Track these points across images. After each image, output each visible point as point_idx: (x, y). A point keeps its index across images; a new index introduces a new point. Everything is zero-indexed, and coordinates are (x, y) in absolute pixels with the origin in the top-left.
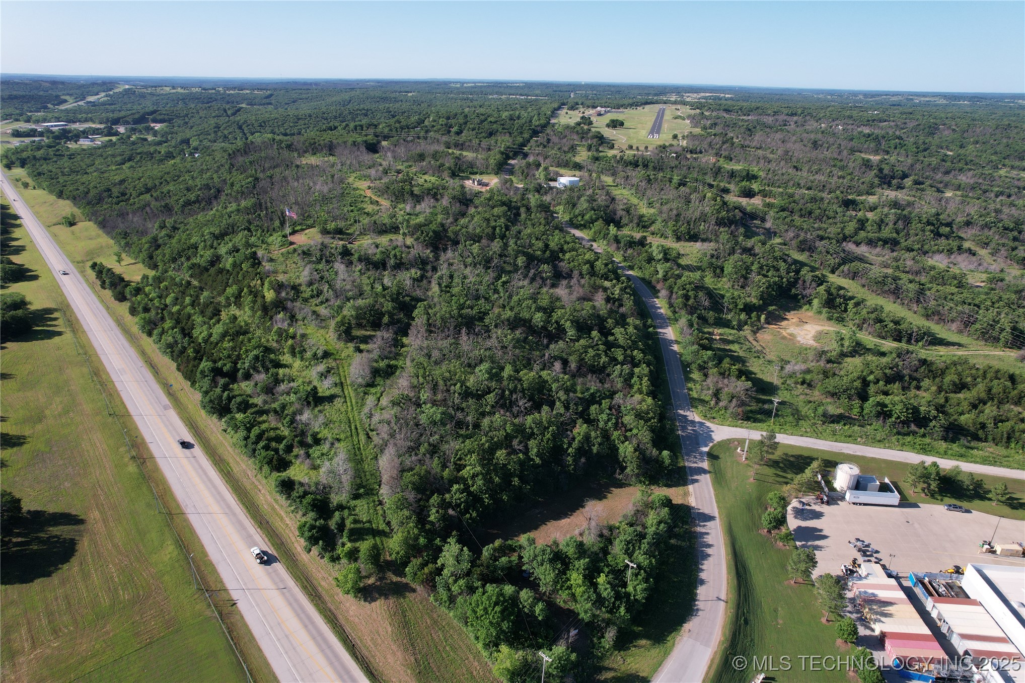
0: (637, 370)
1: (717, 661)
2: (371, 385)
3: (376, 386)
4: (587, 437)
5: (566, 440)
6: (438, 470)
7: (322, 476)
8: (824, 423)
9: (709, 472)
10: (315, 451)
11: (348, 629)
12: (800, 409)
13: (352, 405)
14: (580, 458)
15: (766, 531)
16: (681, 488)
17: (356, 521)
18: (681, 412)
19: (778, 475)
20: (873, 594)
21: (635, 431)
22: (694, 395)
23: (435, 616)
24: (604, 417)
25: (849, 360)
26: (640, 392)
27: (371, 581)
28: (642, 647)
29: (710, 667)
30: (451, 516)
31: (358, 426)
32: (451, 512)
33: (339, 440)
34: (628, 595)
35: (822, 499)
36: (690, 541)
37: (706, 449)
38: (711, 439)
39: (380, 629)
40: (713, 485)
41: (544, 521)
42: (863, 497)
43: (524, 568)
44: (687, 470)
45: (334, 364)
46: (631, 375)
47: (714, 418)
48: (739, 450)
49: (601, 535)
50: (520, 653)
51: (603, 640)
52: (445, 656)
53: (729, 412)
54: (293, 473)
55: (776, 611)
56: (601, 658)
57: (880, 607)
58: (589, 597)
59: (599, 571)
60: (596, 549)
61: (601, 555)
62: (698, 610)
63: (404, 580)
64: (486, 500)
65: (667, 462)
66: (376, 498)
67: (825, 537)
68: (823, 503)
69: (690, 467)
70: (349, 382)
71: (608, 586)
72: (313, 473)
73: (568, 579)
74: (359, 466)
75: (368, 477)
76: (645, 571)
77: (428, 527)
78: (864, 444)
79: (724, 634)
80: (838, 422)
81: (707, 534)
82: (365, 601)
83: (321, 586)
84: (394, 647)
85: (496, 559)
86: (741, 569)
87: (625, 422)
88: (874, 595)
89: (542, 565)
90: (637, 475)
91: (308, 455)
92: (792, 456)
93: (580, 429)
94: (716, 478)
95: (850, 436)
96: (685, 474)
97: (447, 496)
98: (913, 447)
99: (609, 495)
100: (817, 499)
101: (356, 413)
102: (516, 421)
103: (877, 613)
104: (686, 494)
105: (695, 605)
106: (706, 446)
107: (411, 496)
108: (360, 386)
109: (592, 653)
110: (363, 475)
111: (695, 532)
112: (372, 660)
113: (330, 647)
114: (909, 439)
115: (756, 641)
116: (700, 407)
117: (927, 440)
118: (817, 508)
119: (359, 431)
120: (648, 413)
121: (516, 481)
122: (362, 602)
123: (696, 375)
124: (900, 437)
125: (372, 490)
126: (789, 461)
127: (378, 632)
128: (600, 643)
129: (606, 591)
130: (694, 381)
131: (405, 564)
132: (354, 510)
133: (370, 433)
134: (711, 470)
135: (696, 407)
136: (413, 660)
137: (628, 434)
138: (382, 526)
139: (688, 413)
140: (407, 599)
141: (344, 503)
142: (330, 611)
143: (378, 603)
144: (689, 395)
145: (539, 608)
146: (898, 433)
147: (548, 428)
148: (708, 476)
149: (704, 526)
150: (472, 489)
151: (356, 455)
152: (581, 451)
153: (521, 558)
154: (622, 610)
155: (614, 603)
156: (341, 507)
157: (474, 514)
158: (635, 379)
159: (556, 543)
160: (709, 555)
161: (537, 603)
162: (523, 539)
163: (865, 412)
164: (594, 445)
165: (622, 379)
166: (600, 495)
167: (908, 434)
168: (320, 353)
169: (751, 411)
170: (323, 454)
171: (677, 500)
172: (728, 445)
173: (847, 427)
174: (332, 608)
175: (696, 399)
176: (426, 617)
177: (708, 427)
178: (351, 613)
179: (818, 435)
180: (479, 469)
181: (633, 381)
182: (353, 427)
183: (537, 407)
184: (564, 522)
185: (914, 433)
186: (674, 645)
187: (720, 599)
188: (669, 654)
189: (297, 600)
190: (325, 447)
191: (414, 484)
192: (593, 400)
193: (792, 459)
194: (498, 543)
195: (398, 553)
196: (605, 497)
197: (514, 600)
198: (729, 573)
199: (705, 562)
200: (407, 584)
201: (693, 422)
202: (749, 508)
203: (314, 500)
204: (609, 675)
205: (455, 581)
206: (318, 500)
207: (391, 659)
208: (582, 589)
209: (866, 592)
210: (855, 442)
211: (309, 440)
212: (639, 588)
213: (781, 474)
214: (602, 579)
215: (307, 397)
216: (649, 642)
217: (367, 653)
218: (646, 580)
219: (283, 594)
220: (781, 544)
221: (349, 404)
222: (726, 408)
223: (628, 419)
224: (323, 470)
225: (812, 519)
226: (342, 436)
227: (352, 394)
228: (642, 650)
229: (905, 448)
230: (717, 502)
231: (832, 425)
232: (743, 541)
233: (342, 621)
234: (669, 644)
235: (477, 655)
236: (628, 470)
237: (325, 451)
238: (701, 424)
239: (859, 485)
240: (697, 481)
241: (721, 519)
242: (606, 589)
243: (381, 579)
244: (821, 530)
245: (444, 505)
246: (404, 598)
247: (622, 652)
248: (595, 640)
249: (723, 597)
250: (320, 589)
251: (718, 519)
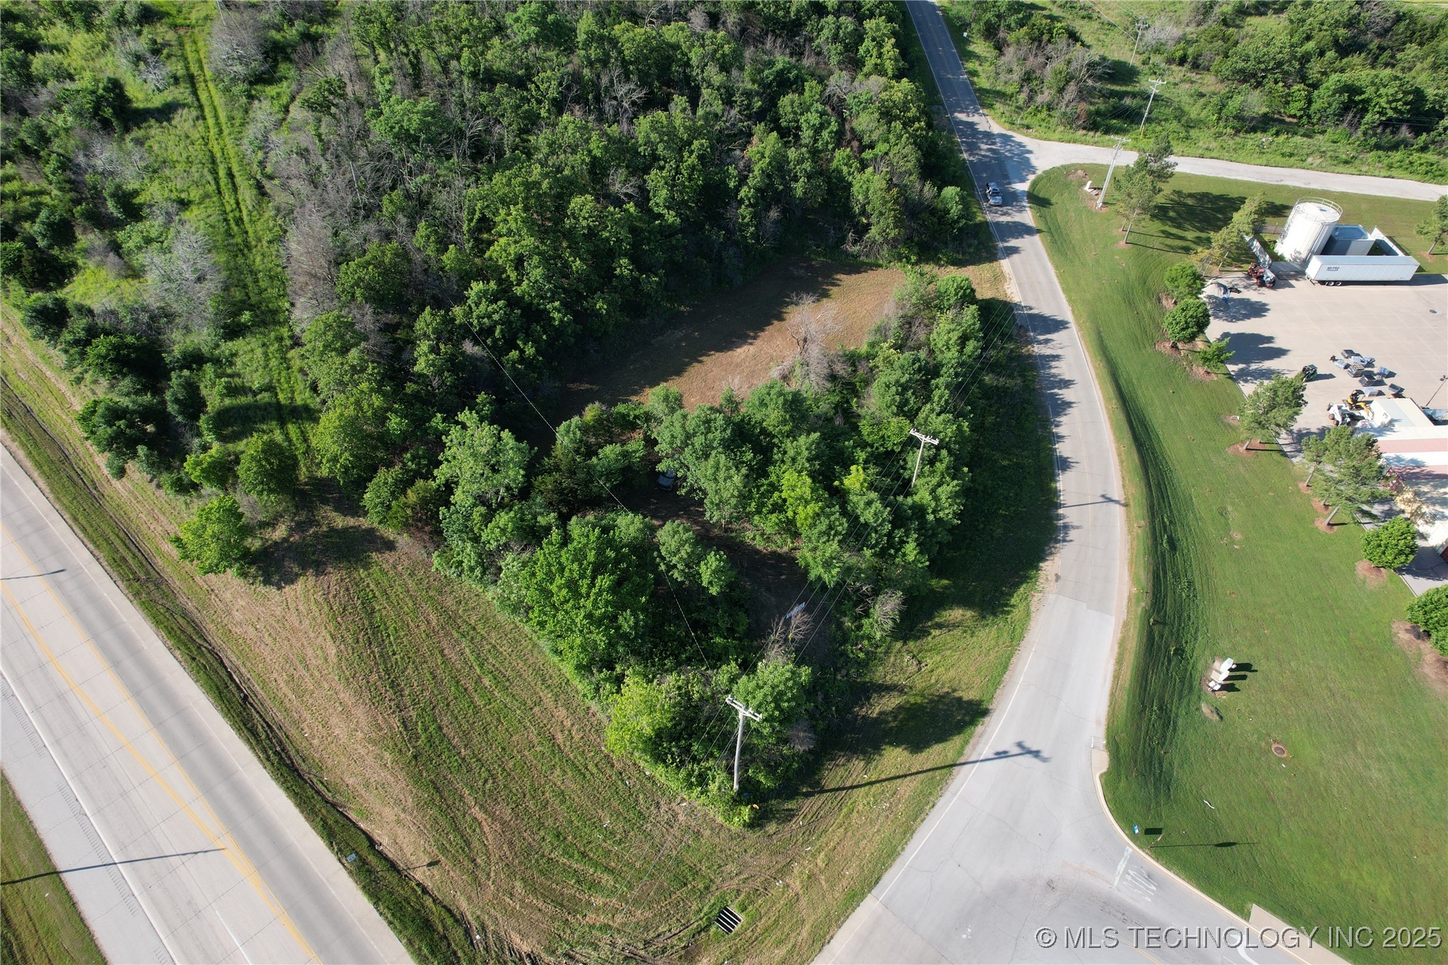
0: (869, 24)
1: (1133, 644)
2: (264, 78)
3: (280, 80)
4: (779, 167)
5: (732, 170)
6: (431, 251)
7: (151, 291)
8: (1238, 131)
9: (1039, 231)
10: (130, 236)
11: (231, 657)
12: (1186, 109)
13: (218, 124)
14: (768, 209)
15: (1168, 345)
16: (986, 266)
17: (232, 391)
18: (962, 116)
19: (1168, 235)
20: (1413, 461)
21: (881, 148)
22: (983, 82)
23: (450, 602)
24: (814, 118)
25: (1254, 20)
26: (879, 70)
27: (280, 533)
28: (956, 626)
29: (1120, 661)
30: (473, 359)
31: (235, 169)
32: (469, 347)
33: (184, 204)
34: (920, 510)
35: (1260, 278)
36: (1023, 376)
37: (1022, 187)
38: (1027, 166)
39: (310, 652)
40: (1051, 257)
41: (695, 354)
42: (1347, 266)
43: (661, 467)
44: (993, 230)
45: (171, 36)
46: (859, 37)
47: (1028, 127)
48: (1087, 188)
49: (833, 377)
50: (671, 679)
51: (865, 621)
52: (480, 702)
53: (1056, 114)
54: (81, 289)
55: (1222, 513)
56: (864, 665)
57: (1436, 487)
58: (830, 527)
59: (847, 463)
60: (824, 407)
61: (838, 421)
62: (1066, 527)
63: (365, 523)
64: (556, 315)
65: (955, 210)
66: (285, 332)
67: (1280, 353)
68: (1262, 284)
69: (998, 224)
70: (209, 74)
71: (873, 495)
72: (129, 288)
73: (774, 487)
74: (240, 260)
75: (263, 284)
76: (950, 452)
77: (410, 387)
78: (1320, 168)
79: (1135, 580)
80: (1264, 131)
81: (1056, 357)
82: (267, 582)
83: (162, 555)
84: (347, 696)
85: (591, 452)
86: (1139, 429)
87: (859, 128)
88: (1418, 464)
89: (707, 456)
90: (894, 243)
91: (116, 247)
92: (1190, 195)
93: (763, 145)
94: (1054, 242)
95: (1291, 155)
96: (990, 237)
97: (457, 311)
98: (1409, 169)
99: (834, 290)
100: (1249, 277)
101: (229, 141)
102: (614, 130)
103: (1433, 501)
104: (998, 278)
105: (1059, 517)
106: (1023, 180)
107: (367, 318)
108: (234, 80)
109: (844, 654)
110: (249, 280)
111: (1030, 356)
112: (293, 732)
113: (180, 711)
114: (1397, 156)
115: (1198, 586)
116: (998, 105)
117: (1430, 157)
118: (1253, 295)
119: (238, 180)
120: (905, 108)
121: (624, 267)
122: (262, 589)
123: (980, 47)
124: (1380, 153)
125: (275, 312)
126: (1185, 205)
127: (303, 660)
128: (860, 627)
129: (871, 510)
130: (978, 57)
131: (361, 485)
132: (231, 364)
133: (268, 185)
134: (1041, 227)
135: (991, 106)
136: (396, 722)
137: (867, 155)
138: (303, 397)
139: (975, 119)
140: (375, 569)
141: (205, 350)
142: (185, 614)
143: (299, 585)
144: (973, 83)
145: (709, 569)
146: (1378, 147)
147: (690, 143)
148: (1037, 238)
149: (1047, 341)
150: (518, 291)
151: (229, 234)
152: (766, 196)
153: (651, 442)
154: (911, 550)
155: (890, 535)
156: (195, 360)
157: (530, 350)
158: (867, 43)
159: (733, 403)
160: (1069, 404)
161: (701, 558)
162: (652, 399)
163: (1315, 107)
164: (796, 179)
165: (840, 47)
166: (818, 285)
167: (1395, 147)
168: (131, 12)
169: (1098, 113)
170: (148, 241)
171: (984, 293)
172: (1063, 176)
173: (1282, 138)
174: (190, 606)
175: (987, 91)
176: (428, 608)
177: (1020, 144)
178: (238, 616)
179: (1233, 155)
180: (529, 241)
181: (862, 50)
182: (222, 173)
183: (660, 99)
184: (742, 353)
185: (1407, 144)
186: (1028, 615)
187: (1110, 500)
188: (1022, 638)
189: (94, 599)
190: (152, 226)
191: (369, 287)
192: (786, 83)
193: (1190, 202)
194: (591, 412)
195: (335, 460)
196: (825, 295)
197: (645, 550)
198: (1118, 439)
199: (1063, 419)
200: (371, 531)
201: (988, 136)
202: (1130, 303)
203: (116, 348)
204: (890, 703)
205: (488, 519)
206: (128, 346)
207: (340, 729)
208: (813, 508)
209: (1399, 459)
210: (1302, 163)
211: (111, 207)
212: (944, 492)
213: (1174, 231)
214: (854, 479)
215: (97, 108)
216: (969, 613)
217: (280, 716)
218: (954, 471)
219: (59, 585)
220: (1201, 371)
221: (211, 121)
222: (1050, 108)
223: (864, 122)
224: (152, 278)
225: (1247, 317)
226: (195, 194)
227: (219, 99)
228: (958, 632)
229: (1394, 172)
230: (1065, 291)
231: (1252, 135)
232: (1130, 368)
233: (216, 639)
234: (1016, 614)
235: (562, 691)
236: (874, 231)
237: (154, 234)
238: (1006, 139)
239: (1332, 245)
240: (1014, 251)
241: (1080, 326)
242: (869, 503)
243: (300, 527)
244: (1270, 339)
245: (451, 333)
246: (367, 566)
247: (911, 644)
248: (848, 624)
249: (1117, 494)
250: (159, 562)
251: (1073, 326)
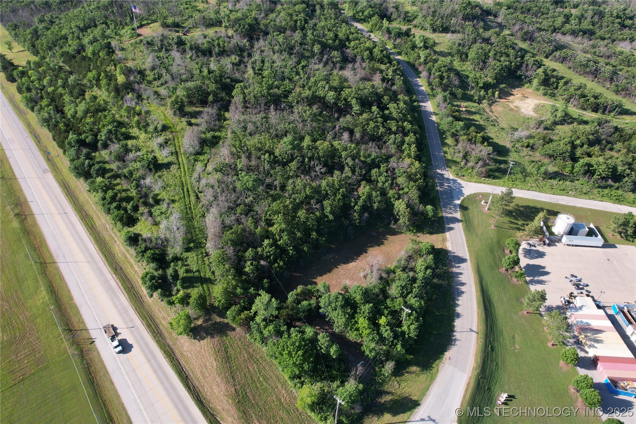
0: (407, 139)
1: (472, 385)
2: (200, 153)
3: (204, 154)
4: (369, 196)
5: (353, 200)
6: (252, 228)
7: (162, 231)
8: (544, 179)
9: (461, 221)
10: (156, 211)
11: (183, 362)
12: (526, 168)
13: (184, 171)
14: (364, 213)
15: (504, 269)
16: (440, 235)
17: (187, 271)
18: (439, 171)
19: (511, 222)
20: (587, 323)
21: (406, 190)
22: (449, 157)
23: (251, 350)
24: (382, 179)
25: (559, 127)
26: (409, 156)
27: (200, 322)
28: (413, 373)
29: (466, 391)
30: (263, 266)
31: (189, 189)
32: (262, 262)
33: (173, 201)
34: (403, 333)
35: (544, 242)
36: (448, 280)
37: (458, 202)
38: (461, 193)
39: (208, 364)
40: (464, 232)
41: (336, 265)
42: (575, 240)
43: (321, 311)
44: (445, 220)
45: (171, 136)
46: (403, 142)
47: (464, 176)
48: (482, 202)
49: (381, 278)
50: (319, 384)
51: (383, 369)
52: (259, 386)
53: (476, 170)
54: (140, 228)
55: (513, 337)
56: (381, 384)
57: (593, 334)
58: (373, 338)
59: (381, 314)
60: (377, 290)
61: (381, 296)
62: (455, 340)
63: (226, 321)
64: (291, 252)
65: (431, 214)
66: (203, 250)
67: (547, 273)
68: (545, 244)
69: (447, 217)
70: (182, 152)
71: (388, 328)
72: (154, 228)
73: (356, 322)
74: (190, 223)
75: (197, 233)
76: (416, 311)
77: (244, 277)
78: (575, 196)
79: (476, 361)
80: (555, 179)
81: (461, 274)
82: (195, 338)
83: (162, 324)
84: (219, 380)
85: (299, 303)
86: (487, 303)
87: (399, 183)
88: (588, 324)
89: (336, 309)
90: (408, 226)
91: (151, 214)
92: (522, 206)
93: (364, 190)
94: (467, 226)
95: (564, 190)
96: (443, 223)
97: (259, 249)
98: (610, 198)
99: (386, 241)
100: (540, 241)
101: (188, 178)
102: (314, 184)
103: (591, 340)
104: (444, 240)
105: (453, 336)
106: (458, 199)
107: (230, 251)
108: (190, 154)
109: (375, 380)
110: (193, 231)
111: (452, 272)
112: (201, 389)
113: (168, 379)
114: (606, 191)
115: (500, 365)
116: (453, 167)
117: (620, 192)
118: (540, 248)
119: (190, 193)
120: (416, 175)
121: (314, 235)
122: (193, 340)
123: (450, 141)
124: (600, 190)
125: (201, 243)
126: (520, 210)
127: (205, 366)
128: (381, 371)
129: (386, 333)
130: (448, 145)
131: (227, 308)
132: (186, 261)
133: (199, 195)
134: (463, 219)
135: (450, 167)
136: (233, 390)
137: (401, 192)
138: (209, 275)
139: (444, 172)
140: (229, 337)
141: (178, 255)
142: (169, 346)
143: (205, 341)
144: (445, 157)
145: (333, 350)
146: (599, 187)
147: (339, 190)
148: (460, 224)
149: (459, 267)
150: (279, 243)
151: (187, 214)
152: (364, 208)
153: (318, 303)
154: (399, 347)
155: (392, 342)
156: (176, 259)
157: (281, 263)
158: (405, 146)
159: (346, 289)
160: (463, 292)
161: (331, 346)
162: (321, 282)
163: (575, 170)
164: (375, 203)
165: (395, 146)
166: (378, 242)
167: (605, 187)
168: (160, 127)
169: (491, 170)
170: (162, 213)
171: (438, 246)
172: (474, 198)
173: (561, 182)
174: (170, 343)
175: (450, 160)
176: (244, 352)
177: (459, 184)
178: (185, 349)
179: (540, 189)
180: (283, 226)
181: (403, 147)
182: (185, 190)
183: (330, 172)
184: (352, 265)
185: (611, 186)
186: (438, 371)
187: (472, 331)
188: (434, 379)
189: (142, 338)
190: (164, 206)
191: (231, 240)
192: (375, 164)
193: (521, 209)
194: (300, 288)
195: (220, 301)
196: (382, 243)
197: (314, 341)
198: (478, 308)
199: (460, 298)
200: (228, 324)
201: (448, 180)
202: (492, 251)
203: (153, 254)
204: (388, 398)
205: (265, 327)
206: (156, 254)
207: (216, 390)
208: (368, 331)
209: (582, 322)
210: (567, 194)
211: (151, 201)
212: (412, 327)
213: (514, 221)
214: (383, 321)
215: (149, 165)
216: (418, 369)
217: (197, 384)
218: (417, 319)
219: (132, 332)
220: (515, 280)
221: (182, 170)
222: (473, 168)
223: (401, 180)
224: (162, 226)
225: (537, 257)
226: (177, 198)
227: (185, 162)
228: (414, 375)
229: (604, 199)
230: (468, 247)
231: (550, 181)
232: (488, 278)
233: (178, 355)
234: (434, 370)
235: (284, 384)
236: (401, 221)
237: (163, 210)
238: (455, 181)
239: (572, 231)
240: (452, 229)
241: (471, 261)
242: (387, 330)
243: (206, 321)
244: (544, 268)
245: (257, 258)
246: (226, 336)
247: (398, 378)
248: (377, 369)
249: (475, 329)
250: (161, 327)
251: (469, 261)
